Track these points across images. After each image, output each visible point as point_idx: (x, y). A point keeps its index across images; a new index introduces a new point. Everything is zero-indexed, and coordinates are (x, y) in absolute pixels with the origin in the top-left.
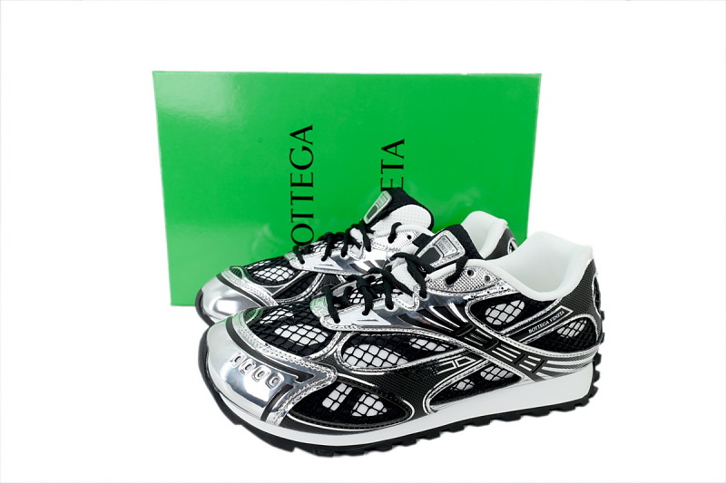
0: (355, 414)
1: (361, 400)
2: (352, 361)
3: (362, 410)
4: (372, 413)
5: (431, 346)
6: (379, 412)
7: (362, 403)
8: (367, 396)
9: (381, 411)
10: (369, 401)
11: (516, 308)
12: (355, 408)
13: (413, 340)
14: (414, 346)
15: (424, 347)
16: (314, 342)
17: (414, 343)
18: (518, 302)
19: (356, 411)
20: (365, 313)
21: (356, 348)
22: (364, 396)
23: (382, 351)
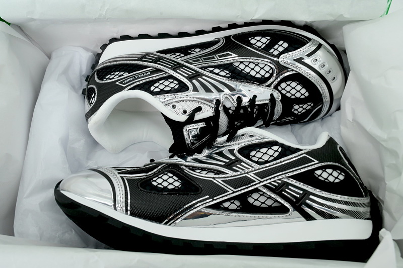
0: (269, 38)
1: (264, 45)
2: (267, 68)
3: (264, 40)
4: (258, 38)
5: (217, 71)
6: (254, 38)
7: (264, 44)
8: (260, 47)
9: (252, 39)
10: (259, 44)
11: (157, 87)
12: (269, 41)
13: (228, 75)
14: (228, 72)
15: (221, 71)
16: (288, 83)
17: (227, 74)
18: (155, 90)
19: (268, 40)
20: (255, 97)
21: (263, 76)
22: (262, 47)
23: (248, 72)
